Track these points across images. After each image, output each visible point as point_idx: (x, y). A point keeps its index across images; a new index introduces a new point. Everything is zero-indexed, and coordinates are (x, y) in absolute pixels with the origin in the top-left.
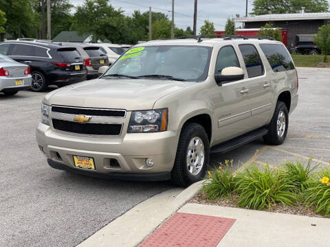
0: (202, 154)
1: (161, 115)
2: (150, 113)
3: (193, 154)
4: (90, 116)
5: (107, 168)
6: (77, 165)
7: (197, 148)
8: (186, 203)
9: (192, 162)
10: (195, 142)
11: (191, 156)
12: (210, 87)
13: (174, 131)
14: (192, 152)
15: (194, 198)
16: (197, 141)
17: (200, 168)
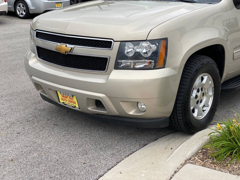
0: (211, 93)
1: (158, 47)
2: (144, 44)
3: (199, 94)
4: (73, 46)
5: (92, 109)
6: (61, 101)
7: (205, 87)
8: (186, 162)
9: (197, 103)
10: (202, 79)
11: (196, 96)
12: (225, 10)
13: (174, 68)
14: (198, 91)
15: (197, 154)
16: (206, 78)
17: (207, 109)
